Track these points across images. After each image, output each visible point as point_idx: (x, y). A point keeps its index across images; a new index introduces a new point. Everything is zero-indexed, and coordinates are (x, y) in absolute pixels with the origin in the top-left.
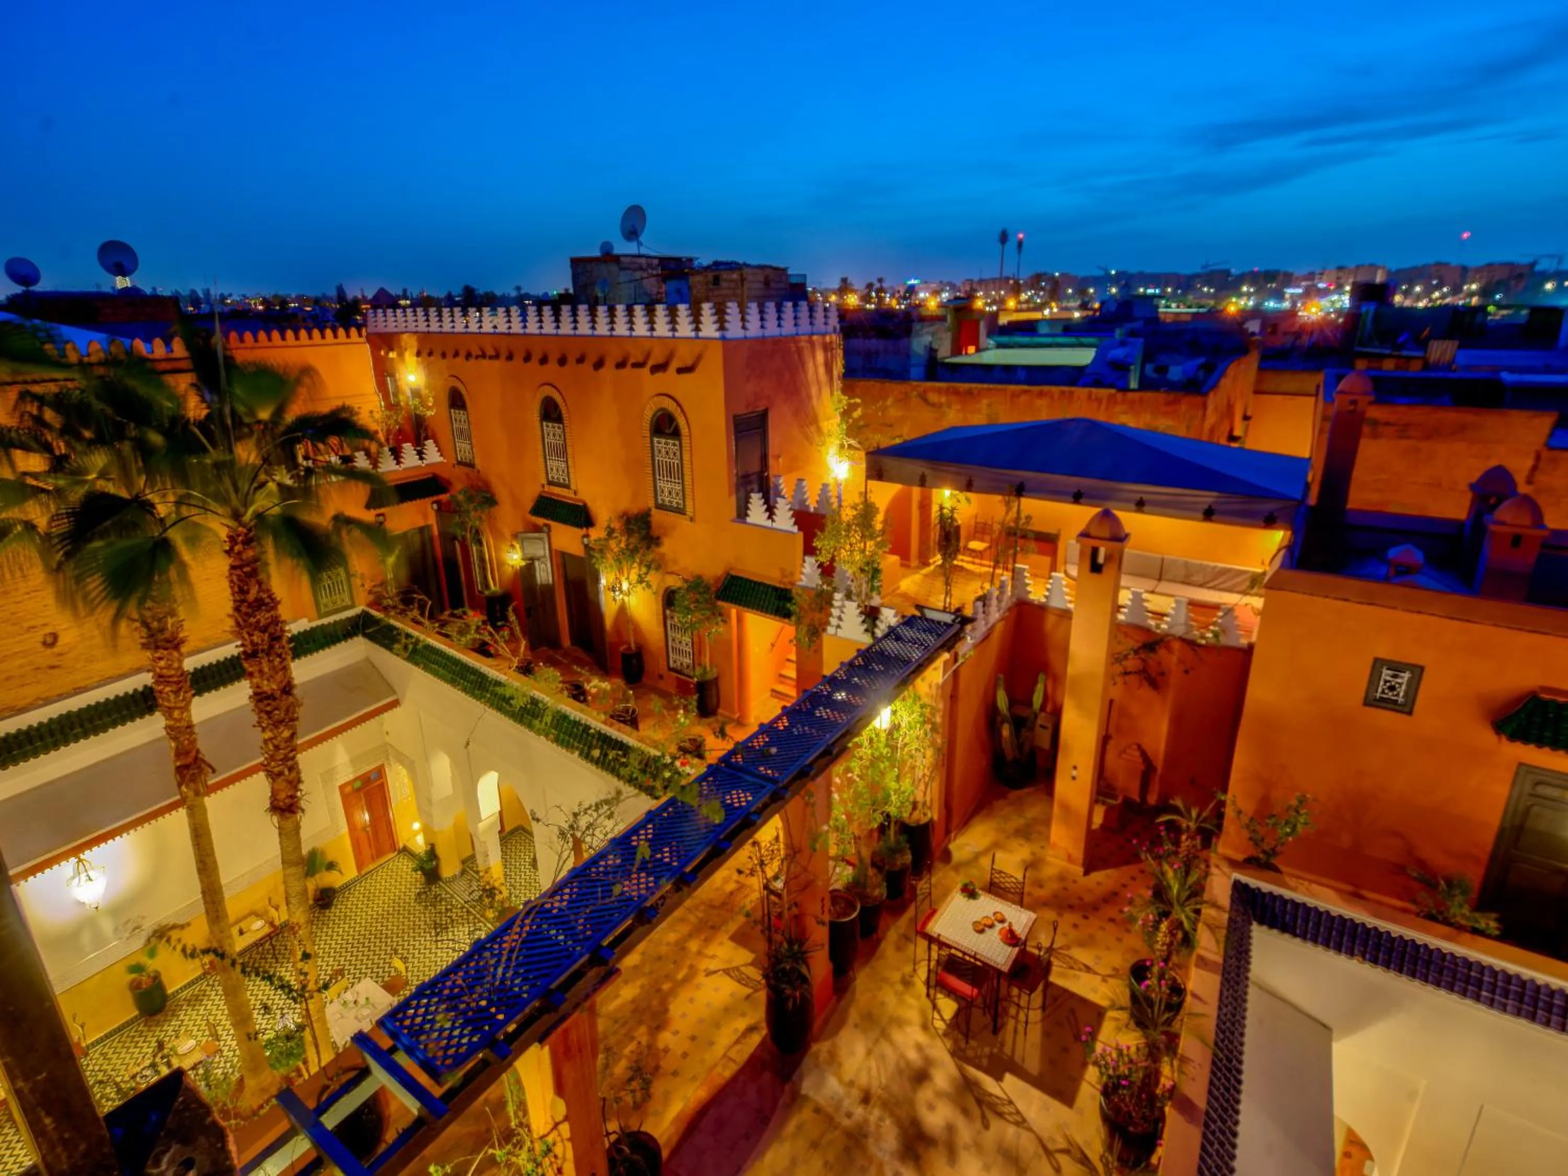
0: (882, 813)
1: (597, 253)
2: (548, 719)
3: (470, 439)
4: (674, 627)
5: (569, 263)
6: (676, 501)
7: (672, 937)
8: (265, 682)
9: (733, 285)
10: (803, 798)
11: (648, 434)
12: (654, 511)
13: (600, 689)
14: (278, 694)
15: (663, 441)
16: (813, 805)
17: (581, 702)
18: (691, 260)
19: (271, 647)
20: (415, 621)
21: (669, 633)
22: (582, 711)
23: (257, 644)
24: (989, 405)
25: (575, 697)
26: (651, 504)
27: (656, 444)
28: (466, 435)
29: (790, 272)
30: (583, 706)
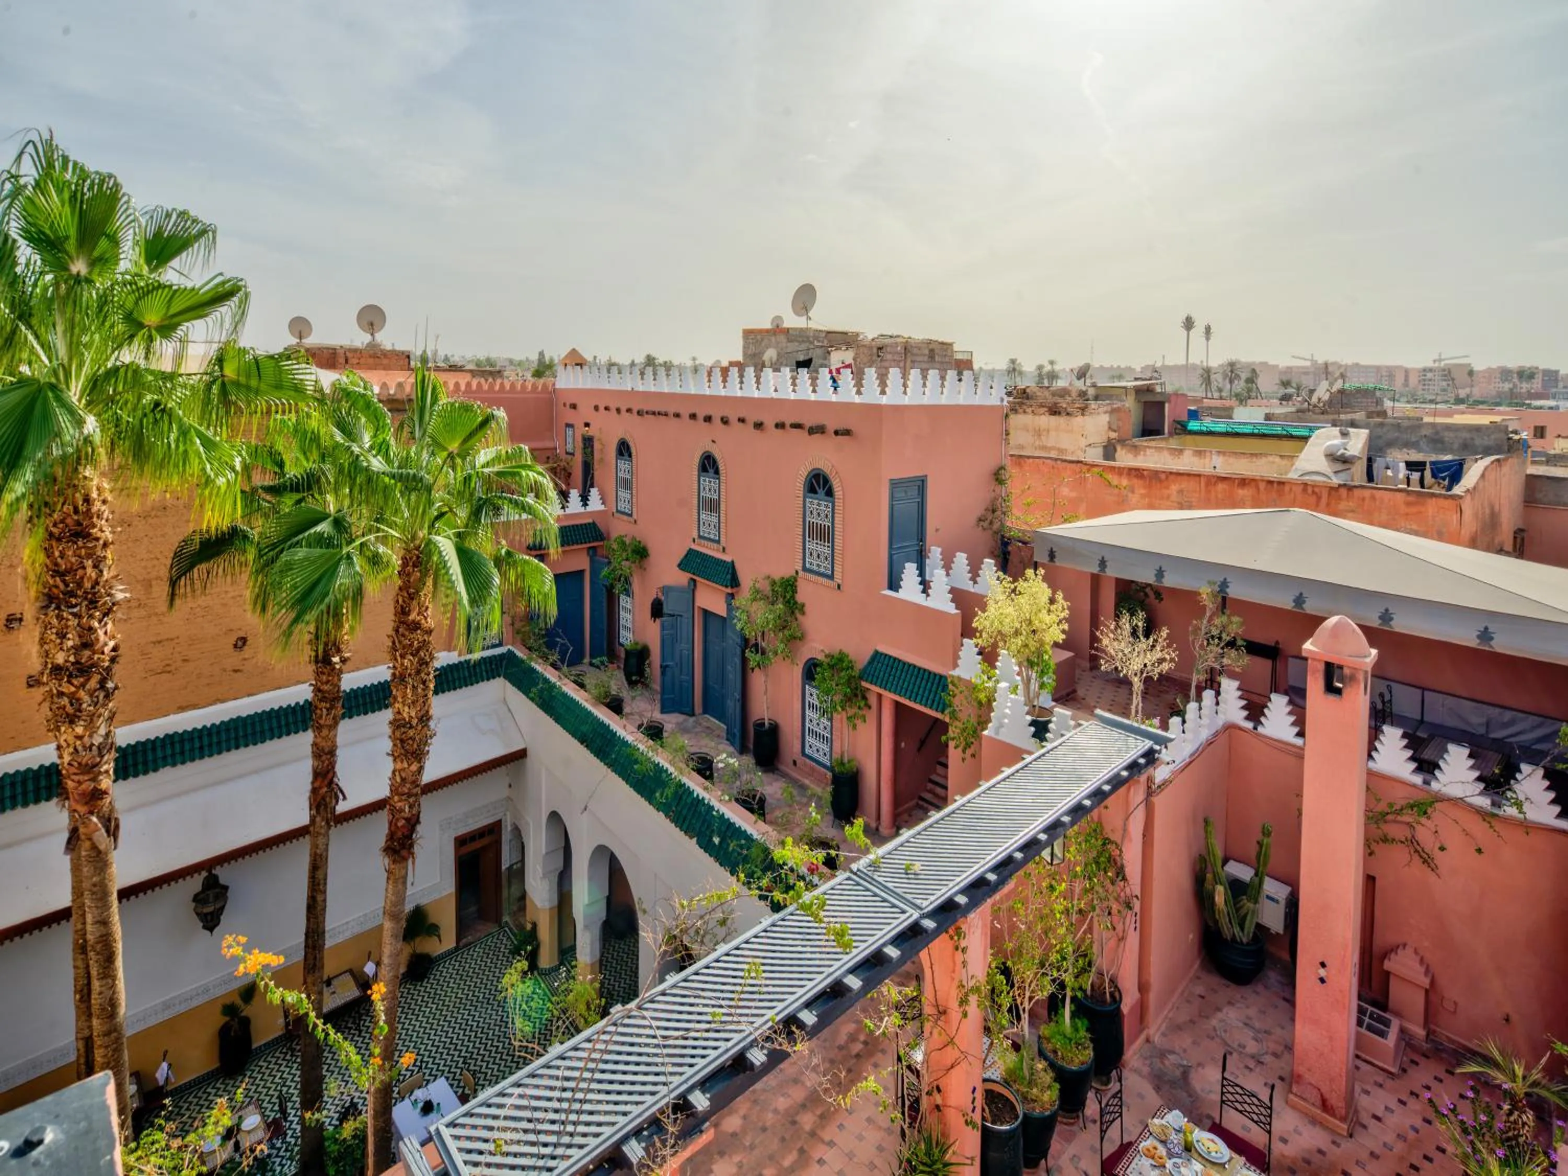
0: (1054, 981)
1: (768, 325)
2: (669, 792)
3: (631, 489)
4: (812, 706)
5: (741, 334)
6: (825, 567)
7: (782, 1103)
8: (406, 709)
9: (897, 357)
10: (952, 938)
11: (801, 494)
12: (801, 573)
13: (728, 765)
14: (415, 722)
15: (816, 501)
16: (964, 950)
17: (706, 778)
18: (858, 335)
19: (418, 672)
20: (554, 665)
21: (807, 712)
22: (706, 789)
23: (406, 668)
24: (1181, 492)
25: (700, 772)
26: (799, 567)
27: (808, 505)
28: (627, 484)
29: (956, 348)
30: (707, 783)
